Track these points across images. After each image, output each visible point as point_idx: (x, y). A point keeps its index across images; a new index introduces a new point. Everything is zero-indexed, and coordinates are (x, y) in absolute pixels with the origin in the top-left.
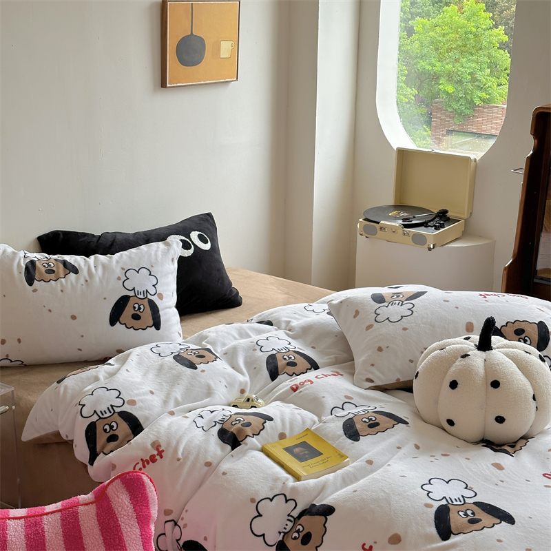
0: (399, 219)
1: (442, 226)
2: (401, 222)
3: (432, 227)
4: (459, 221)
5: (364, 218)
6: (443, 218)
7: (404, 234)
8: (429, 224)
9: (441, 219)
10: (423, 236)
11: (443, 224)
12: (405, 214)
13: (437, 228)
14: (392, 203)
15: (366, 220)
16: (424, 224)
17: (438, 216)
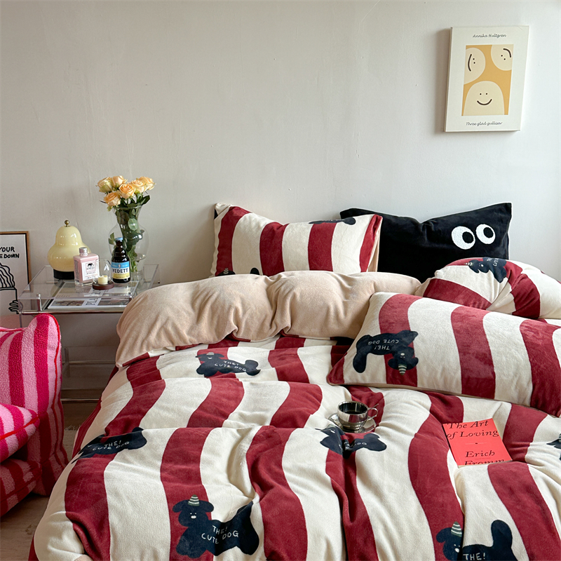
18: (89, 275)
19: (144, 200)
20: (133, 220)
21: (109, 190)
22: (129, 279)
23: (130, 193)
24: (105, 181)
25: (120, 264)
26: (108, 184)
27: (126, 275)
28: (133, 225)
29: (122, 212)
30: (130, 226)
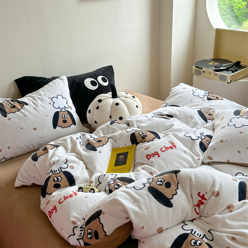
0: (213, 66)
1: (236, 70)
2: (214, 68)
3: (231, 71)
4: (246, 67)
5: (195, 66)
6: (238, 65)
7: (215, 75)
8: (229, 69)
9: (236, 67)
10: (225, 76)
11: (237, 69)
12: (218, 64)
13: (233, 72)
14: (212, 57)
15: (196, 67)
16: (227, 70)
17: (235, 65)
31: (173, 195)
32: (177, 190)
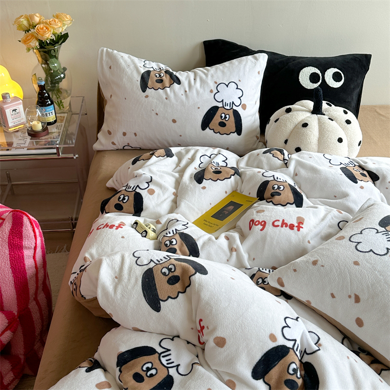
18: (15, 120)
19: (63, 38)
20: (54, 60)
21: (26, 29)
22: (55, 121)
23: (47, 35)
24: (22, 20)
25: (44, 108)
26: (25, 23)
27: (51, 118)
28: (55, 65)
29: (42, 53)
30: (51, 66)
31: (169, 297)
32: (180, 294)
